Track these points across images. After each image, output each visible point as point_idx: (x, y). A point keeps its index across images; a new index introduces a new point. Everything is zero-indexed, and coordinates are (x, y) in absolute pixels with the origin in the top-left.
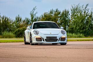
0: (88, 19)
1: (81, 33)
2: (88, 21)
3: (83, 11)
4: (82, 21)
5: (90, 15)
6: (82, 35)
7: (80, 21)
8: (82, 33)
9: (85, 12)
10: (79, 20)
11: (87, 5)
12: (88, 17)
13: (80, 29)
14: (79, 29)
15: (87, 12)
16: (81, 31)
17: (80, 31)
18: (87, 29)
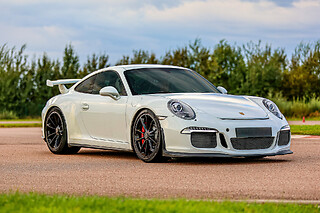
0: (26, 78)
1: (9, 109)
2: (25, 84)
3: (15, 60)
4: (12, 83)
5: (30, 69)
6: (11, 113)
7: (8, 83)
8: (12, 109)
9: (18, 63)
10: (6, 81)
11: (24, 47)
12: (26, 73)
13: (7, 100)
14: (5, 101)
15: (23, 62)
16: (10, 105)
17: (7, 106)
18: (23, 101)
